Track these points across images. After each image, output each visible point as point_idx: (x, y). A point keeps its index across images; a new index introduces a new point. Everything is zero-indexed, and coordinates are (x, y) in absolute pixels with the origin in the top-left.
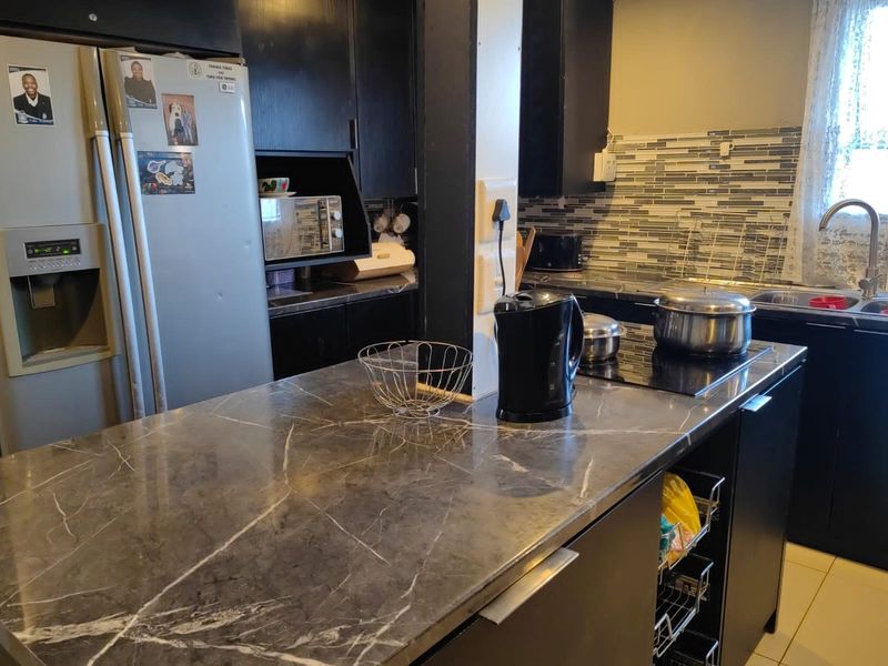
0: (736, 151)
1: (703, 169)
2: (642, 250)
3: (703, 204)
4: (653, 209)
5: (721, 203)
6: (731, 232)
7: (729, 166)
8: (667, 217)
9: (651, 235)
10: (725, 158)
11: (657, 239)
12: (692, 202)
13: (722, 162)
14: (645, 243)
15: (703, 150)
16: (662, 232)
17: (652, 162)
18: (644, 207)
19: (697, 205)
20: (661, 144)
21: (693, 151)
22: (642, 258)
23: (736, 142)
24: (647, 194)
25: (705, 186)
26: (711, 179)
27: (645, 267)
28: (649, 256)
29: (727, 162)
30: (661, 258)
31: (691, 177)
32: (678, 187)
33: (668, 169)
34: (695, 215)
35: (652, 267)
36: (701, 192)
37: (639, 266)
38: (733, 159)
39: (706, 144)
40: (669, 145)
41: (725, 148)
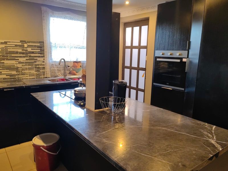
0: (29, 46)
1: (20, 51)
2: (4, 74)
3: (21, 60)
4: (6, 62)
5: (26, 59)
6: (30, 67)
7: (27, 50)
8: (11, 64)
9: (6, 69)
10: (25, 48)
11: (8, 70)
12: (18, 60)
13: (25, 49)
14: (4, 72)
15: (19, 45)
16: (9, 68)
17: (3, 48)
18: (2, 61)
19: (20, 60)
20: (6, 43)
21: (16, 46)
22: (5, 76)
23: (28, 44)
24: (3, 57)
25: (22, 55)
26: (23, 53)
27: (6, 79)
28: (7, 76)
29: (27, 49)
30: (11, 75)
31: (17, 53)
32: (13, 55)
33: (8, 50)
34: (20, 63)
35: (8, 79)
36: (21, 57)
37: (4, 79)
38: (28, 48)
39: (20, 44)
40: (8, 43)
41: (26, 45)
